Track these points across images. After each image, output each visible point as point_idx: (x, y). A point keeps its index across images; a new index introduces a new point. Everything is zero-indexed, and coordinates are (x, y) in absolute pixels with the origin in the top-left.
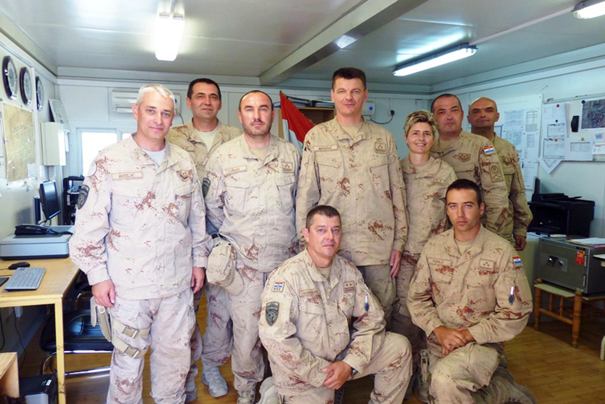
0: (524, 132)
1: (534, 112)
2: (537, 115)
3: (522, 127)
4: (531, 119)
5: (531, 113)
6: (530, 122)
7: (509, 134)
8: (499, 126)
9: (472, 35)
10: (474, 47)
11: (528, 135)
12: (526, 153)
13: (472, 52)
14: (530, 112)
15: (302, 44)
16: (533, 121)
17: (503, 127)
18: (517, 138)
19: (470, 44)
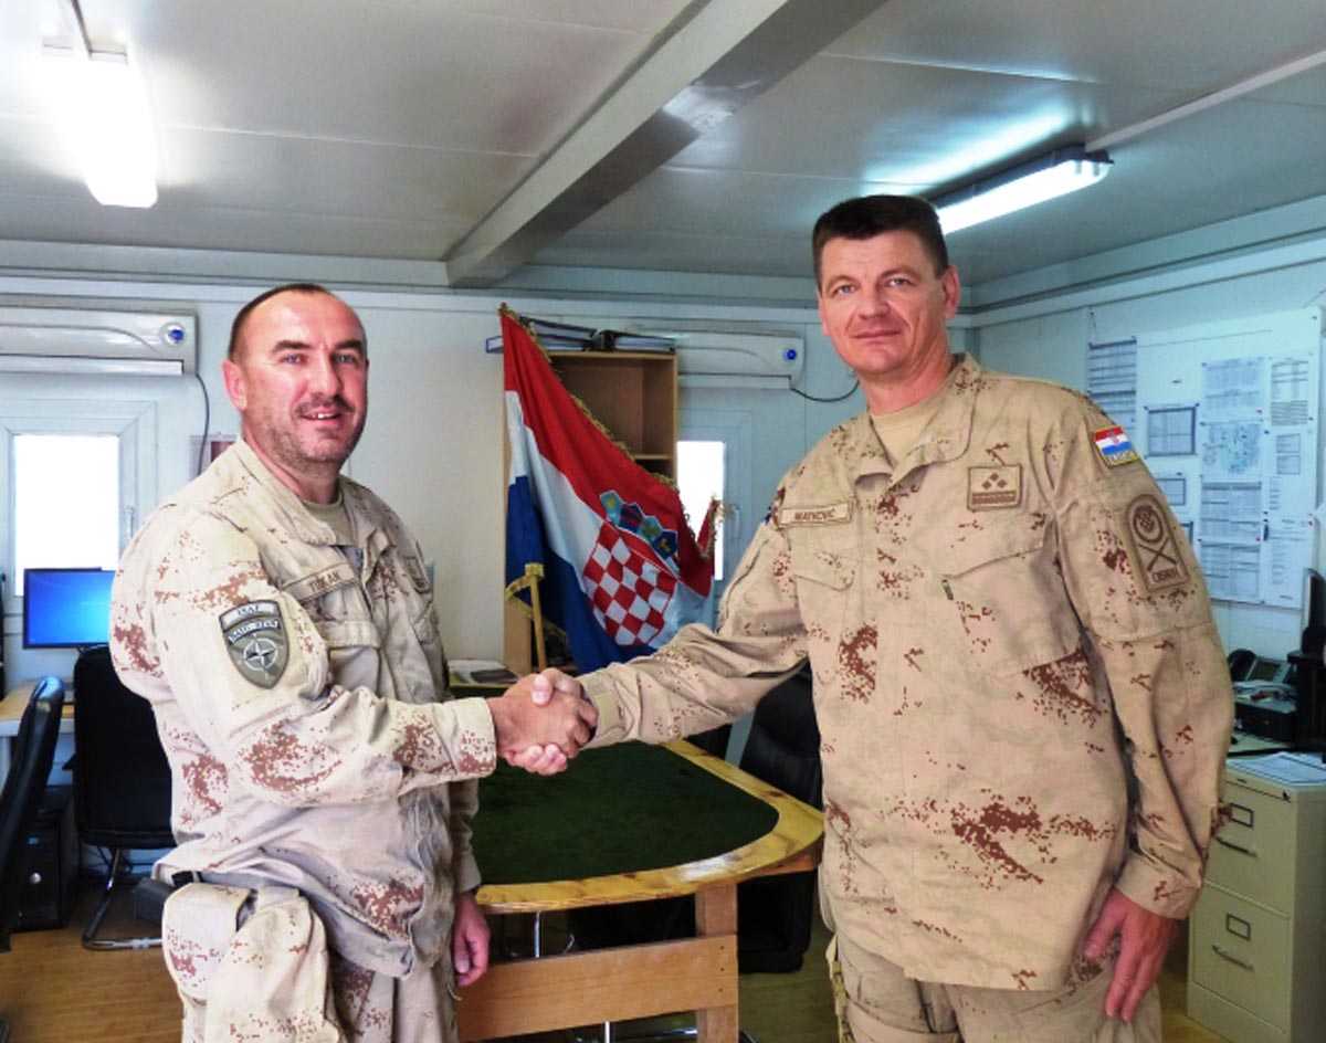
0: (1267, 425)
1: (1297, 363)
2: (1305, 372)
3: (1260, 412)
4: (1289, 385)
5: (1288, 369)
6: (1286, 395)
7: (1218, 435)
8: (1187, 409)
9: (1095, 117)
10: (1100, 156)
11: (1280, 437)
12: (1275, 494)
13: (1097, 173)
14: (1282, 364)
15: (545, 147)
16: (1296, 393)
17: (1199, 410)
18: (1245, 445)
19: (1090, 147)
